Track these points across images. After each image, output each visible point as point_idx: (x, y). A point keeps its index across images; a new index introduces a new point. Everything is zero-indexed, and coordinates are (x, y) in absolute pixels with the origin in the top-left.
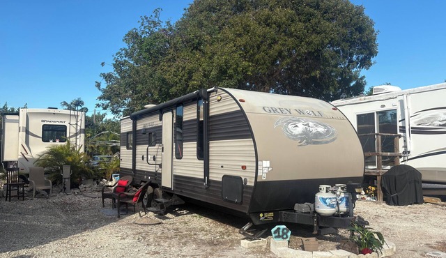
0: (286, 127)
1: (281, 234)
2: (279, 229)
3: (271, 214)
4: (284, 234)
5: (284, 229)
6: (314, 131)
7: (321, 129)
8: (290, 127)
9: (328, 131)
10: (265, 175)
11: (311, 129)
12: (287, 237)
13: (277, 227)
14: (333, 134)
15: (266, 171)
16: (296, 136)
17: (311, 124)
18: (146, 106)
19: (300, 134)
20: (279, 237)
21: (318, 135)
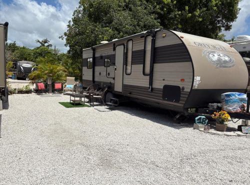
0: (209, 56)
1: (201, 121)
2: (200, 118)
3: (194, 109)
4: (203, 121)
5: (204, 118)
6: (223, 60)
7: (227, 59)
8: (211, 56)
9: (230, 60)
10: (197, 85)
11: (222, 58)
12: (205, 123)
13: (199, 117)
14: (233, 62)
15: (198, 83)
16: (214, 61)
17: (221, 55)
18: (102, 42)
19: (216, 61)
20: (200, 122)
21: (225, 62)
